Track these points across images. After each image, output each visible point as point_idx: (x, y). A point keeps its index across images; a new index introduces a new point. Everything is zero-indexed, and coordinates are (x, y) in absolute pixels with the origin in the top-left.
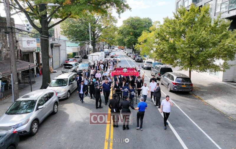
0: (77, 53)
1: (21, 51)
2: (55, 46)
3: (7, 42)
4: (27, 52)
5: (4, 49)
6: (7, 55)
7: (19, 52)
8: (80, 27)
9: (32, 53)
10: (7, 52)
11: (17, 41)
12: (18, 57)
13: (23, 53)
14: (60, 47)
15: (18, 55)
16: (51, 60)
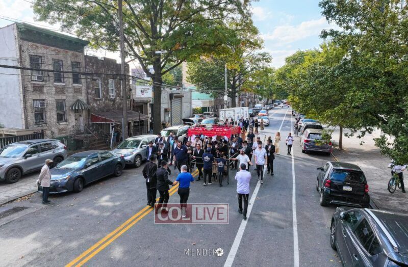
0: (209, 108)
1: (134, 100)
2: (175, 97)
3: (121, 90)
4: (140, 102)
5: (118, 98)
6: (120, 104)
7: (132, 102)
8: (212, 70)
9: (146, 103)
10: (120, 101)
11: (131, 90)
12: (131, 107)
13: (136, 103)
14: (183, 98)
15: (131, 105)
16: (170, 115)
